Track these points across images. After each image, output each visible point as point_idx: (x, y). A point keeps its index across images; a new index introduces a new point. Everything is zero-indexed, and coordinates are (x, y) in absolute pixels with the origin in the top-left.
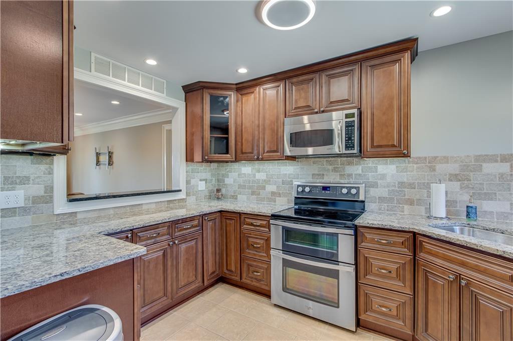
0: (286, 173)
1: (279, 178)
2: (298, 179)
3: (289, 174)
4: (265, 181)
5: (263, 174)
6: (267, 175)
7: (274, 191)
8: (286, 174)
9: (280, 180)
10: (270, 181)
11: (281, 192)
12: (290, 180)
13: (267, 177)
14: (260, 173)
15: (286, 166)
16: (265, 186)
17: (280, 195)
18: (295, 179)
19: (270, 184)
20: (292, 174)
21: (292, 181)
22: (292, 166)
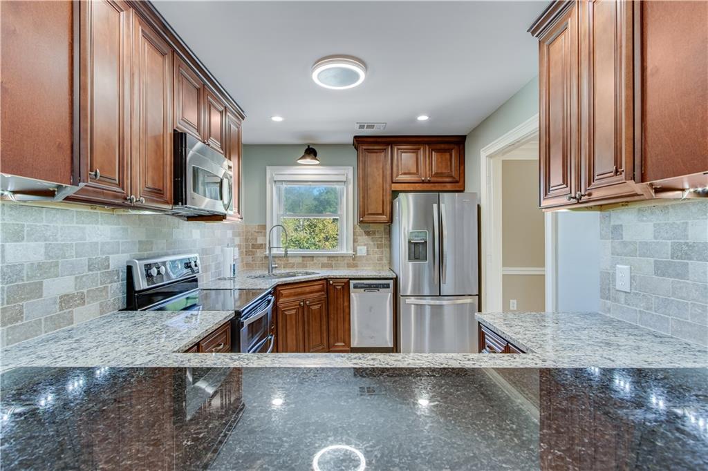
0: (95, 240)
1: (81, 256)
2: (118, 253)
3: (103, 244)
4: (40, 266)
5: (33, 244)
6: (46, 248)
7: (67, 292)
8: (96, 243)
9: (85, 260)
10: (57, 265)
11: (85, 291)
12: (104, 257)
13: (47, 254)
14: (24, 243)
15: (97, 222)
16: (41, 284)
17: (82, 299)
18: (113, 253)
19: (57, 276)
20: (108, 243)
21: (107, 259)
22: (107, 223)
